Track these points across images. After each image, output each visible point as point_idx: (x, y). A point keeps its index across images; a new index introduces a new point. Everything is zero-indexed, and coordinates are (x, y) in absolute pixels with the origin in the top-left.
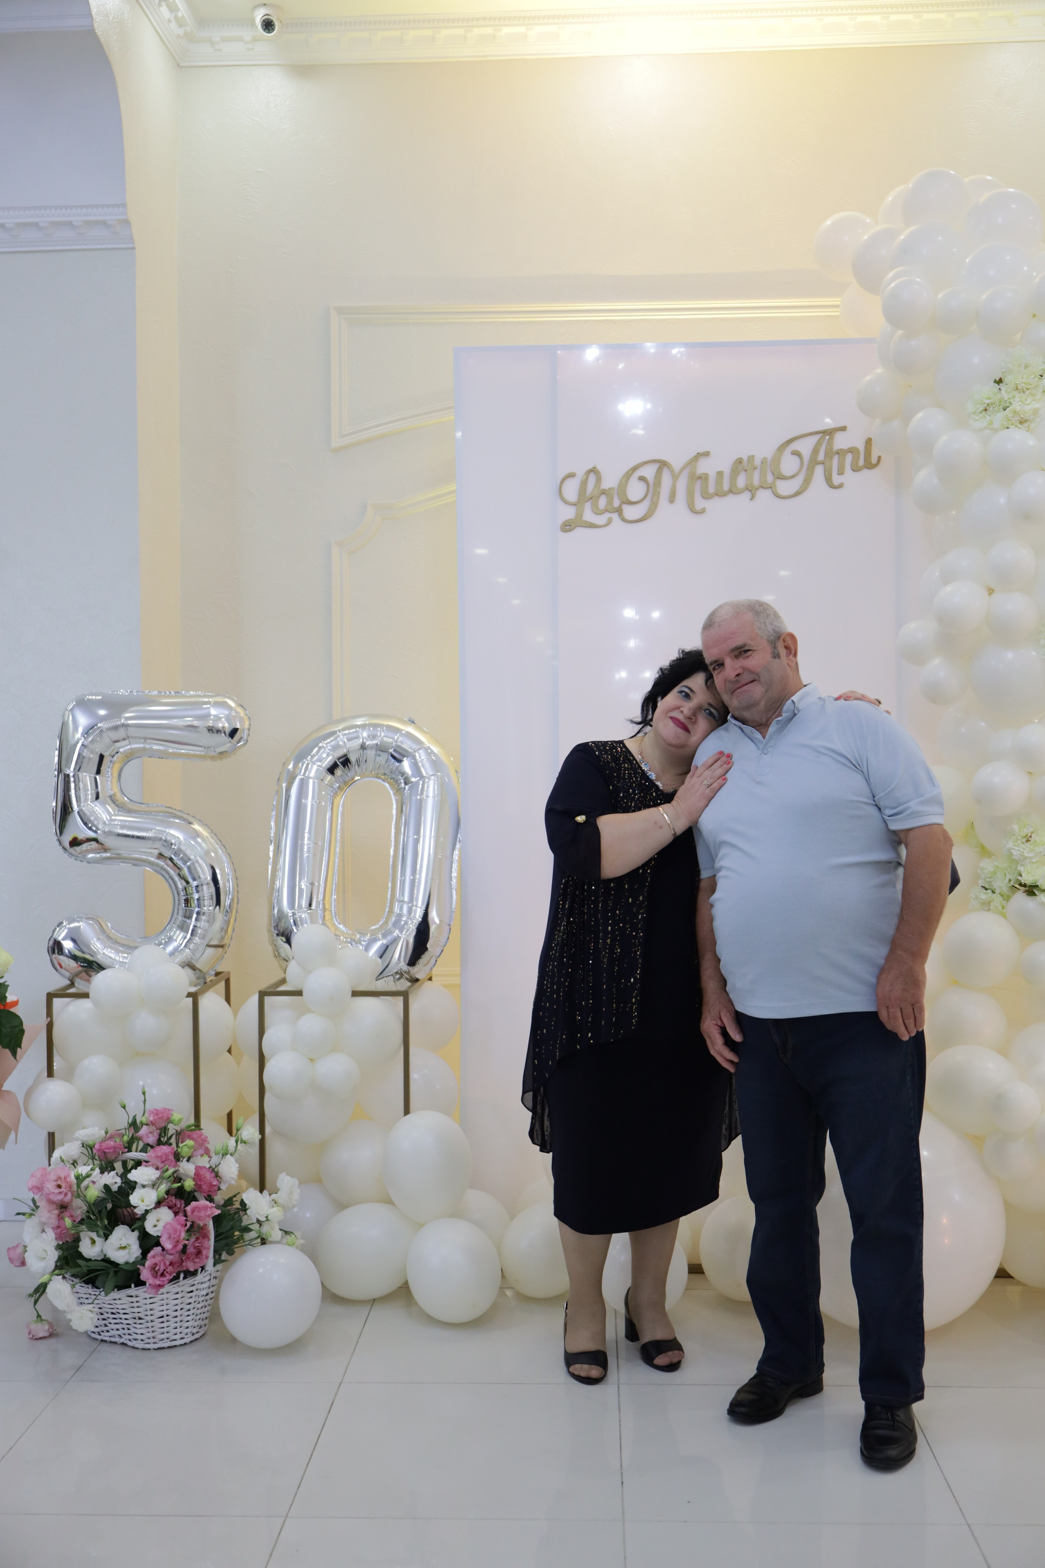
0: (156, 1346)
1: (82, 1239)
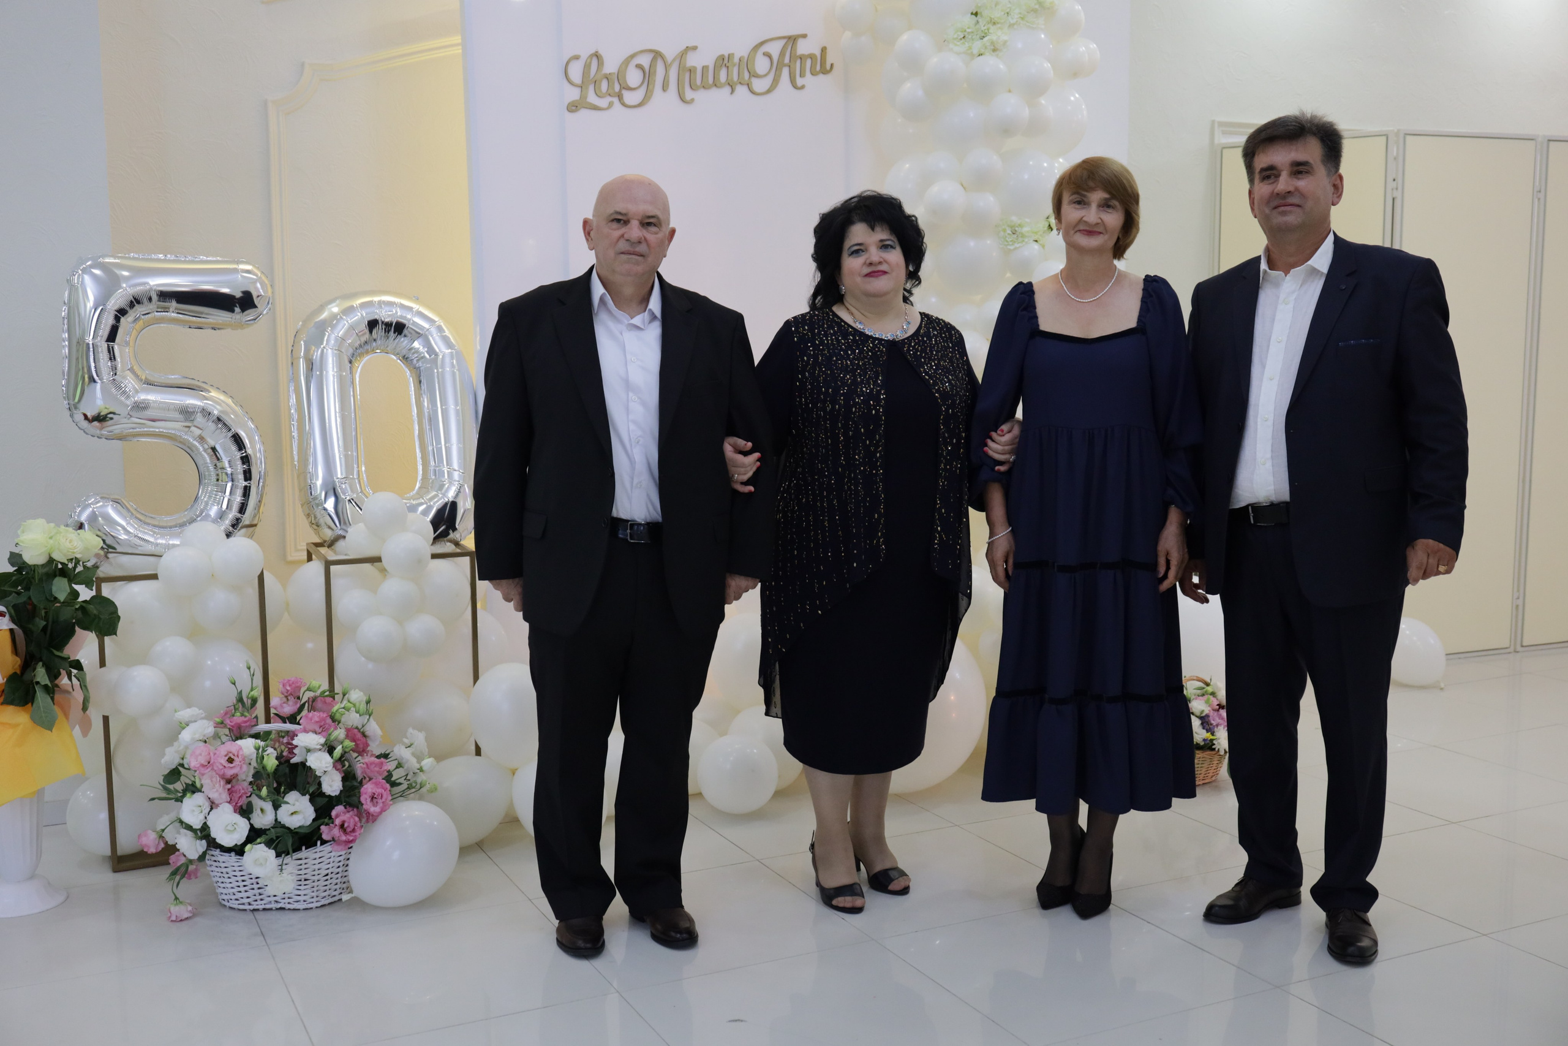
0: (319, 904)
1: (254, 810)
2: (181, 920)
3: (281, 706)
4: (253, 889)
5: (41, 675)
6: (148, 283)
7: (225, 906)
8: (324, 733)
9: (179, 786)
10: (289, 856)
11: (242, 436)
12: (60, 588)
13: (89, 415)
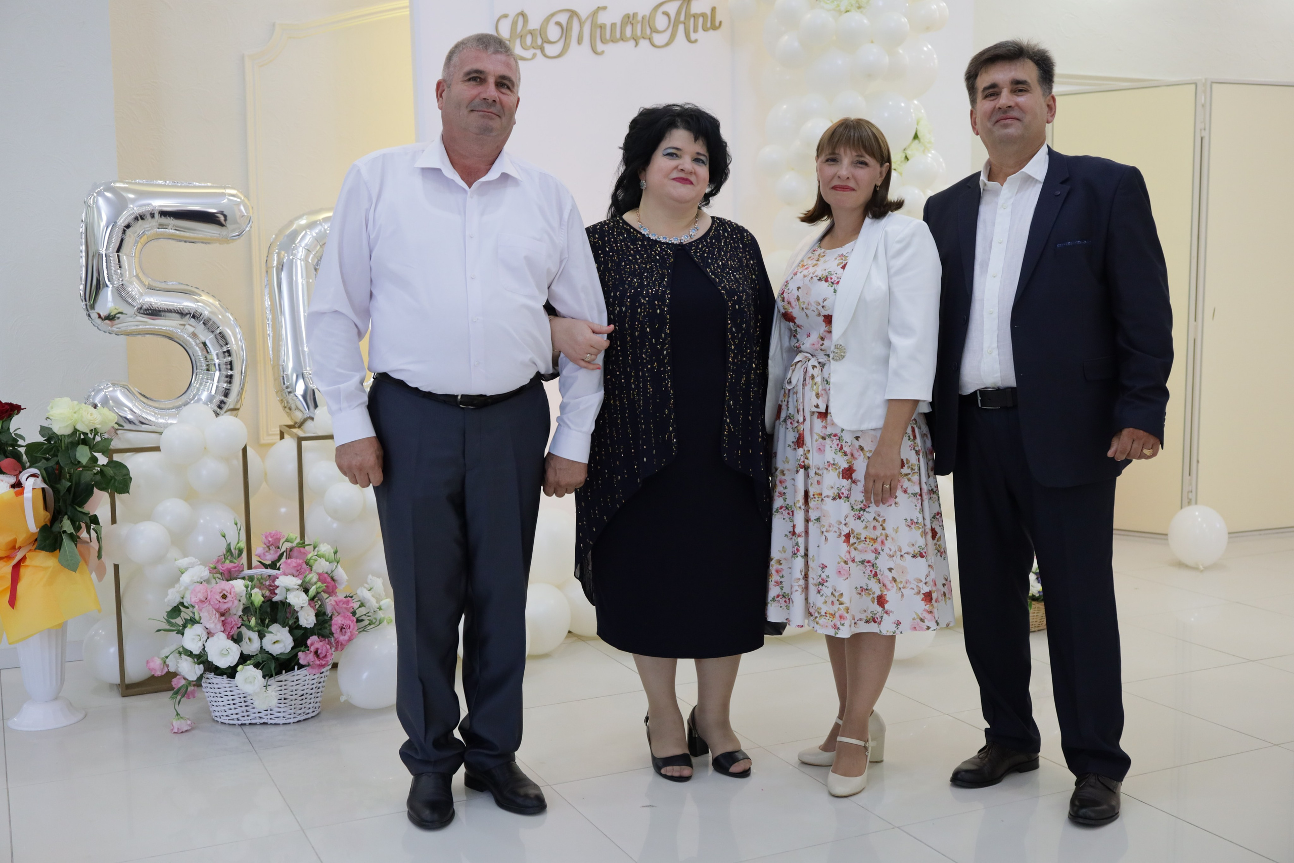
0: (296, 720)
1: (243, 639)
2: (182, 732)
3: (264, 554)
4: (241, 707)
5: (67, 525)
6: (151, 204)
7: (218, 721)
8: (300, 576)
9: (179, 621)
10: (273, 678)
11: (228, 333)
12: (83, 454)
13: (102, 315)
